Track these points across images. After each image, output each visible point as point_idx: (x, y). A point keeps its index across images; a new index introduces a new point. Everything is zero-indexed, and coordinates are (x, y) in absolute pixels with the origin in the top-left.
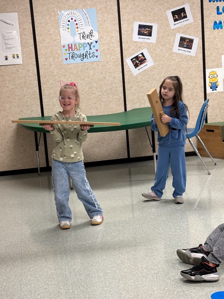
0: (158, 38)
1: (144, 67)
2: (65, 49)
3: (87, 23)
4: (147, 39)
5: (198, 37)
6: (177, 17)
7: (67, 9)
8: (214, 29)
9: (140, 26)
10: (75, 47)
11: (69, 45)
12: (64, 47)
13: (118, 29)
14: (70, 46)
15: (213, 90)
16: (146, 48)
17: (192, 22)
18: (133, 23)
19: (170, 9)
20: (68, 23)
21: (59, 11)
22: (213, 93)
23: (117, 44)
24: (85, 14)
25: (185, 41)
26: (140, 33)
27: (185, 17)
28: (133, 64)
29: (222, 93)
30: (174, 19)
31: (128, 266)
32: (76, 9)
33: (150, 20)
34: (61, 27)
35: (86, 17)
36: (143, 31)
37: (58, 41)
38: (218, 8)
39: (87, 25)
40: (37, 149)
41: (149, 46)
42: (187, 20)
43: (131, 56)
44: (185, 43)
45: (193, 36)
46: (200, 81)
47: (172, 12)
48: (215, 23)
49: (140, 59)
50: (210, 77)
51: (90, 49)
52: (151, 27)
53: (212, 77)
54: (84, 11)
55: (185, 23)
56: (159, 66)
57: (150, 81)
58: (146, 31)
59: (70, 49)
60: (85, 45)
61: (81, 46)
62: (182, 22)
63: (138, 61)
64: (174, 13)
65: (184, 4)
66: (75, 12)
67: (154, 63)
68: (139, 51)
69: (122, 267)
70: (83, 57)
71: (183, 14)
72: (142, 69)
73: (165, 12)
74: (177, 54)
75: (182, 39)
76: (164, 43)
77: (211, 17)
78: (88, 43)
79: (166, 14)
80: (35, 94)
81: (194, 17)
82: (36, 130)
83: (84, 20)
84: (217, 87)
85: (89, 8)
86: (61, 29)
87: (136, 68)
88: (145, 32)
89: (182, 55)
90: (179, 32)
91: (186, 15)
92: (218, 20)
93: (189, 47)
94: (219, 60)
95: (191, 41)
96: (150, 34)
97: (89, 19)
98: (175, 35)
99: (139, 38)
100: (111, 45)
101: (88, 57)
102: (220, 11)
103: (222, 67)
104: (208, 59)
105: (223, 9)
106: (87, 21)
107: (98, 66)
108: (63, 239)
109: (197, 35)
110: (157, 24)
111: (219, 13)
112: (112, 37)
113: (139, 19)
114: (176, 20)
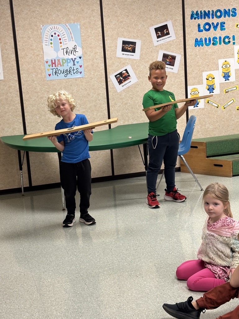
0: (141, 55)
1: (128, 83)
2: (49, 65)
3: (70, 38)
4: (131, 55)
5: (180, 54)
6: (160, 34)
7: (50, 23)
8: (196, 46)
9: (124, 43)
10: (59, 63)
11: (52, 60)
12: (47, 62)
13: (102, 45)
14: (53, 62)
15: (194, 107)
16: (130, 65)
17: (175, 38)
18: (116, 39)
19: (153, 25)
20: (51, 38)
21: (41, 26)
22: (194, 110)
23: (101, 60)
24: (68, 28)
25: (167, 58)
26: (124, 50)
27: (168, 34)
28: (117, 80)
29: (203, 109)
30: (157, 36)
31: (158, 296)
32: (60, 24)
33: (134, 36)
34: (44, 41)
35: (69, 32)
36: (127, 48)
37: (41, 56)
38: (199, 25)
39: (71, 41)
40: (21, 169)
41: (133, 62)
42: (170, 37)
43: (115, 72)
44: (168, 60)
45: (176, 53)
47: (155, 29)
48: (196, 40)
49: (124, 76)
50: (192, 94)
51: (74, 65)
52: (134, 44)
53: (193, 93)
54: (68, 25)
55: (168, 40)
56: (142, 83)
57: (134, 98)
58: (130, 47)
59: (54, 65)
60: (69, 61)
61: (64, 61)
62: (164, 39)
63: (122, 77)
64: (157, 30)
65: (166, 21)
66: (58, 26)
67: (138, 80)
68: (122, 68)
69: (152, 296)
70: (67, 73)
71: (166, 31)
72: (126, 85)
73: (148, 29)
75: (165, 56)
76: (147, 60)
77: (193, 34)
78: (72, 59)
79: (150, 30)
80: (17, 111)
81: (176, 33)
82: (19, 149)
83: (67, 35)
84: (198, 104)
85: (72, 23)
86: (44, 44)
87: (120, 84)
88: (129, 49)
90: (162, 49)
91: (169, 32)
92: (199, 37)
93: (172, 64)
94: (200, 77)
95: (174, 58)
96: (133, 51)
97: (72, 34)
98: (158, 52)
99: (123, 54)
100: (95, 61)
101: (72, 73)
102: (201, 29)
103: (202, 83)
104: (190, 76)
105: (204, 26)
106: (71, 36)
107: (82, 82)
108: (76, 267)
109: (179, 52)
110: (141, 41)
111: (200, 31)
112: (96, 53)
113: (122, 35)
114: (158, 37)
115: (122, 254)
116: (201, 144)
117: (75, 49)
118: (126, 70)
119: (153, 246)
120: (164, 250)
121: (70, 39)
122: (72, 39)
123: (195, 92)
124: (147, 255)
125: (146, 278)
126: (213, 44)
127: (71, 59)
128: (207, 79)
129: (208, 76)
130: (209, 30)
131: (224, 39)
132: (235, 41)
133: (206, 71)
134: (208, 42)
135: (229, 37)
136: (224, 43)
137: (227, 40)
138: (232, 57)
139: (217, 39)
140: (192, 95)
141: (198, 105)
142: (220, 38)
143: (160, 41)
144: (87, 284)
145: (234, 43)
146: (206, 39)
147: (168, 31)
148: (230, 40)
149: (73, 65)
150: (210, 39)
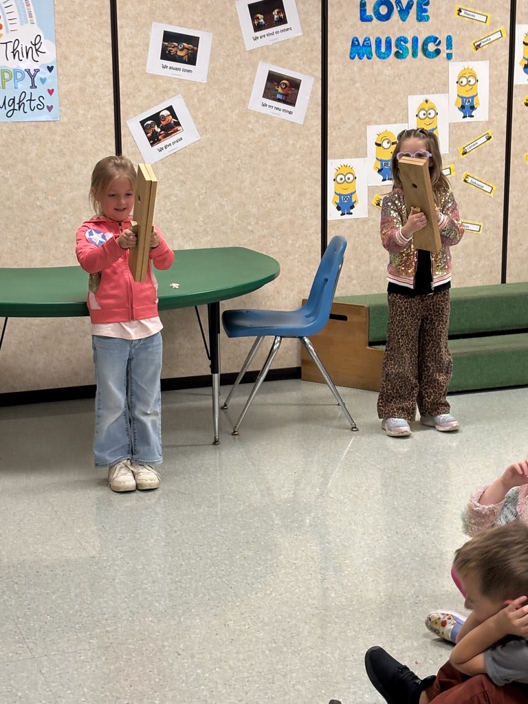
0: (212, 72)
1: (174, 143)
3: (26, 16)
4: (184, 70)
5: (311, 75)
6: (262, 20)
8: (353, 58)
9: (168, 37)
13: (109, 40)
15: (342, 214)
16: (180, 95)
17: (300, 34)
18: (148, 26)
22: (343, 221)
23: (106, 78)
25: (279, 84)
26: (166, 55)
27: (283, 21)
28: (146, 134)
29: (365, 221)
30: (254, 25)
33: (194, 22)
35: (24, 1)
36: (174, 50)
38: (363, 5)
39: (27, 22)
41: (188, 89)
42: (287, 30)
43: (142, 112)
44: (280, 90)
45: (301, 72)
46: (313, 190)
47: (250, 6)
48: (355, 43)
49: (163, 123)
50: (338, 179)
51: (33, 86)
52: (194, 41)
53: (341, 179)
55: (282, 37)
56: (212, 144)
57: (189, 183)
58: (182, 50)
60: (19, 76)
61: (7, 76)
62: (273, 34)
63: (158, 127)
64: (254, 9)
67: (201, 136)
68: (161, 102)
70: (12, 108)
72: (168, 148)
73: (231, 5)
74: (258, 116)
75: (273, 79)
76: (226, 85)
77: (345, 26)
78: (28, 71)
79: (235, 8)
81: (303, 22)
83: (18, 7)
84: (352, 207)
87: (152, 145)
88: (179, 53)
89: (272, 118)
90: (265, 59)
91: (285, 16)
93: (290, 99)
94: (360, 137)
95: (295, 85)
96: (192, 60)
97: (31, 7)
98: (255, 66)
99: (164, 67)
100: (89, 79)
101: (27, 109)
102: (368, 14)
103: (365, 155)
104: (334, 134)
105: (374, 8)
106: (27, 11)
107: (54, 133)
108: (16, 624)
109: (310, 71)
110: (212, 34)
111: (364, 18)
112: (93, 59)
113: (164, 17)
114: (258, 28)
115: (140, 591)
116: (356, 309)
117: (36, 46)
118: (170, 109)
119: (223, 573)
120: (253, 583)
121: (26, 19)
122: (29, 19)
123: (345, 176)
124: (207, 597)
125: (202, 659)
126: (397, 55)
127: (26, 70)
128: (376, 144)
129: (381, 136)
130: (386, 18)
131: (425, 44)
132: (453, 51)
133: (376, 123)
134: (383, 50)
135: (436, 39)
136: (425, 55)
137: (431, 47)
138: (443, 92)
139: (406, 42)
140: (339, 183)
141: (351, 211)
142: (415, 40)
143: (261, 37)
144: (43, 671)
145: (449, 57)
146: (378, 42)
147: (284, 13)
148: (438, 47)
149: (31, 88)
150: (388, 42)
